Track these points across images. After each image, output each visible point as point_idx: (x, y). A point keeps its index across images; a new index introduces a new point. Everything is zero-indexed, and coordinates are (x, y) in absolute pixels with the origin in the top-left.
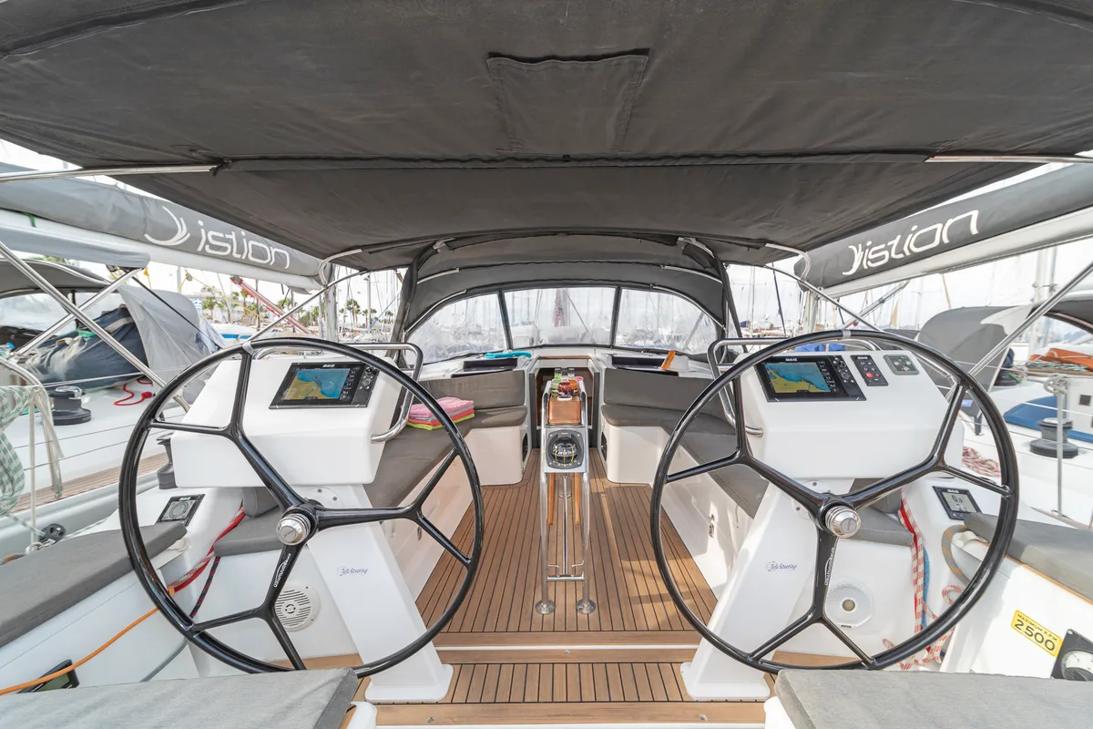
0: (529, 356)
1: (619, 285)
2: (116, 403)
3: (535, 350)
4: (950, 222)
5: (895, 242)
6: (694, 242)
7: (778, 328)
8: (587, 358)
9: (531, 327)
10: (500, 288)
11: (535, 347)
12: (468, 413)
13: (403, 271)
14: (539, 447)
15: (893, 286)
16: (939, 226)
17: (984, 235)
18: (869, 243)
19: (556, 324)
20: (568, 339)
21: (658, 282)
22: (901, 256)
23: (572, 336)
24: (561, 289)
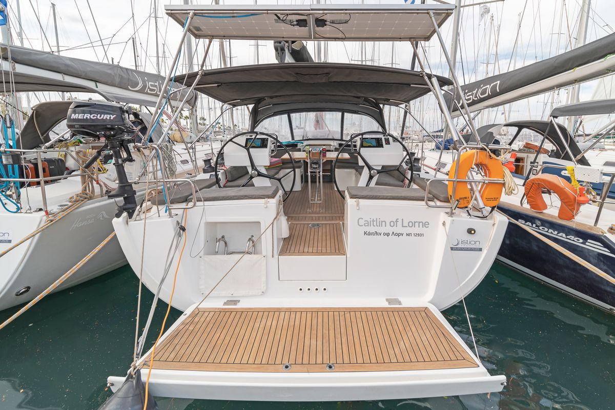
0: (302, 143)
1: (343, 111)
3: (305, 141)
4: (492, 85)
5: (475, 92)
8: (330, 145)
9: (302, 130)
10: (289, 112)
11: (305, 140)
12: (279, 163)
13: (251, 107)
14: (308, 182)
15: (476, 112)
16: (488, 86)
17: (503, 91)
18: (467, 91)
19: (316, 129)
20: (321, 136)
21: (360, 110)
22: (476, 99)
23: (322, 135)
24: (318, 113)
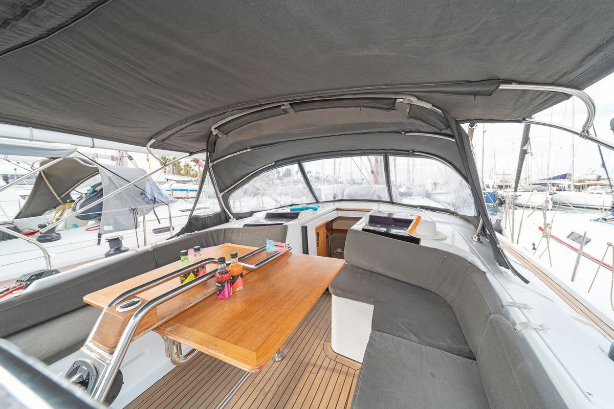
1: (385, 153)
2: (87, 230)
6: (415, 101)
7: (603, 179)
10: (299, 159)
20: (361, 195)
21: (416, 149)
